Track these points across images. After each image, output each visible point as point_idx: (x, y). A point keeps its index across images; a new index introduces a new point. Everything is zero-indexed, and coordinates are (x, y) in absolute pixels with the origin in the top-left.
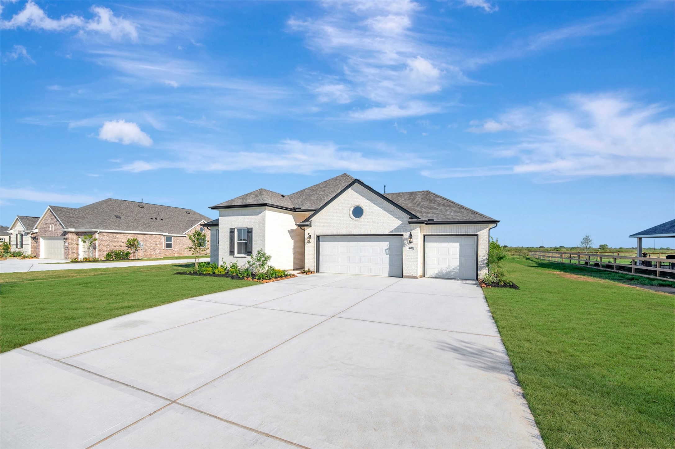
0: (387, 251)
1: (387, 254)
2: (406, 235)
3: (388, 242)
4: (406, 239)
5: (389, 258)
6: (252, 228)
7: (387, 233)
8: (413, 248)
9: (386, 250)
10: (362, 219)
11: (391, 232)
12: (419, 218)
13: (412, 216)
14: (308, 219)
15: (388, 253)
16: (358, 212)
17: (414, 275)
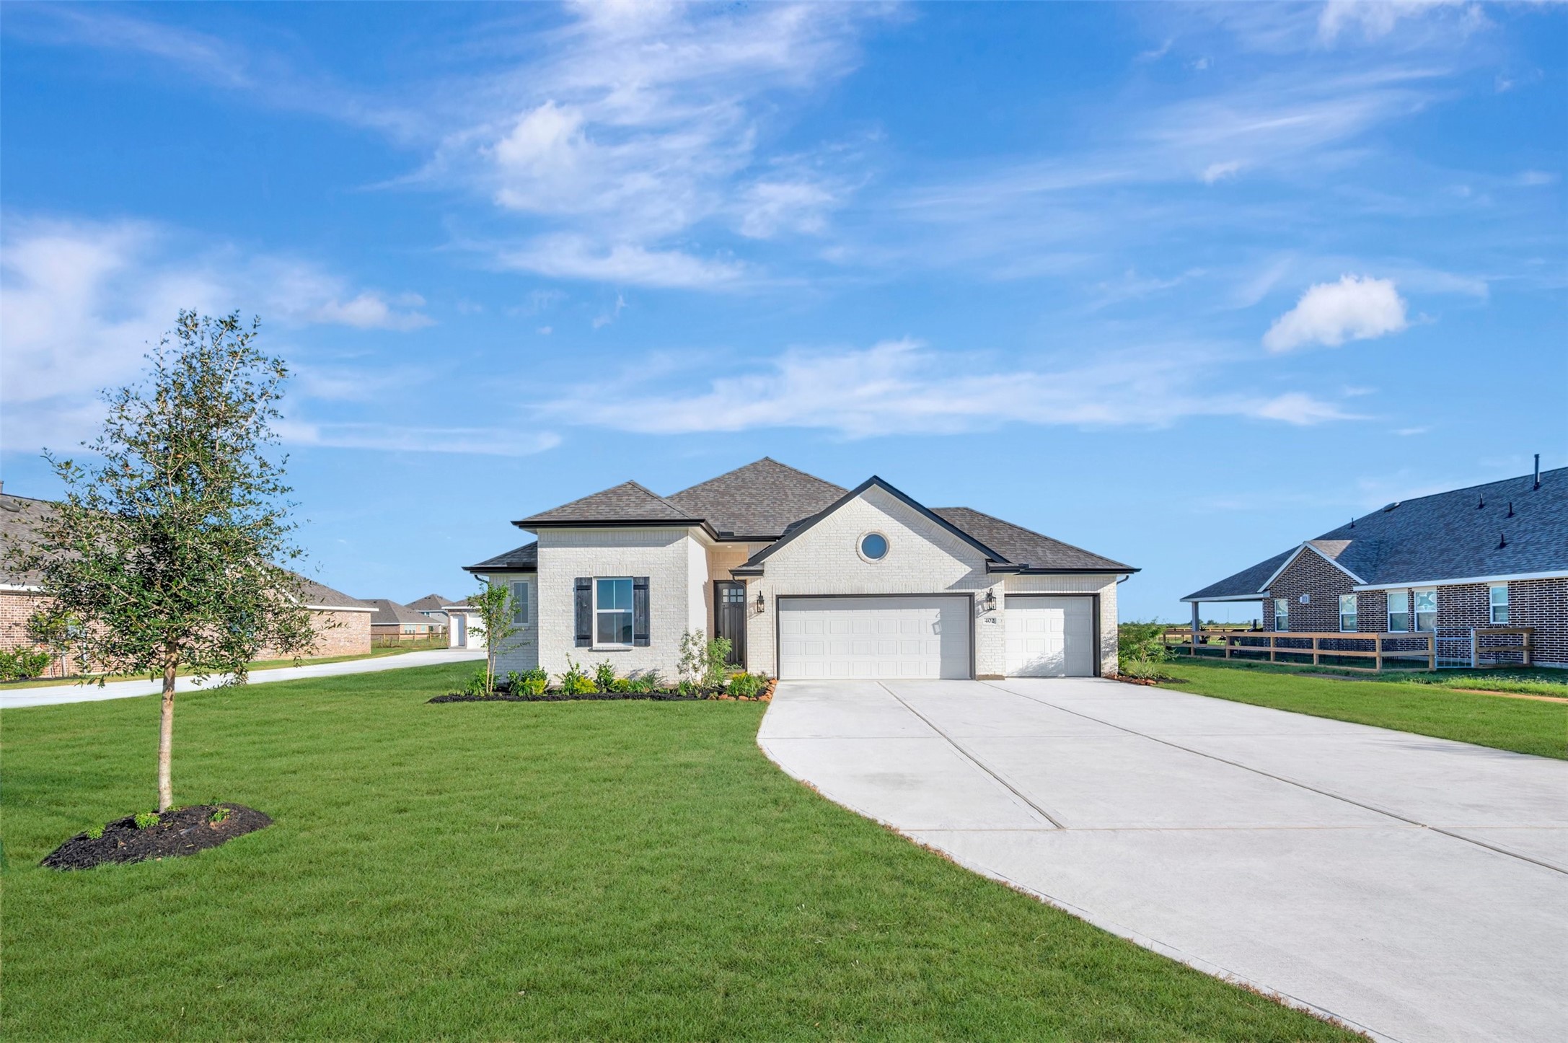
0: (936, 626)
1: (936, 634)
2: (980, 594)
3: (939, 610)
4: (980, 603)
5: (942, 641)
6: (647, 579)
7: (941, 590)
8: (994, 621)
9: (933, 625)
10: (885, 562)
11: (949, 588)
12: (1009, 562)
13: (994, 556)
14: (756, 559)
15: (938, 630)
16: (875, 546)
17: (997, 674)
